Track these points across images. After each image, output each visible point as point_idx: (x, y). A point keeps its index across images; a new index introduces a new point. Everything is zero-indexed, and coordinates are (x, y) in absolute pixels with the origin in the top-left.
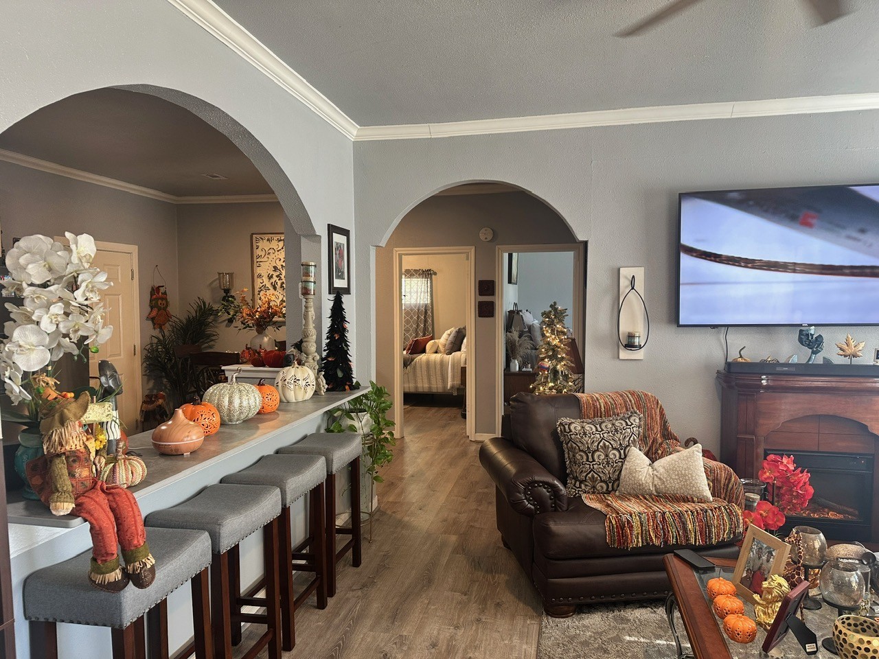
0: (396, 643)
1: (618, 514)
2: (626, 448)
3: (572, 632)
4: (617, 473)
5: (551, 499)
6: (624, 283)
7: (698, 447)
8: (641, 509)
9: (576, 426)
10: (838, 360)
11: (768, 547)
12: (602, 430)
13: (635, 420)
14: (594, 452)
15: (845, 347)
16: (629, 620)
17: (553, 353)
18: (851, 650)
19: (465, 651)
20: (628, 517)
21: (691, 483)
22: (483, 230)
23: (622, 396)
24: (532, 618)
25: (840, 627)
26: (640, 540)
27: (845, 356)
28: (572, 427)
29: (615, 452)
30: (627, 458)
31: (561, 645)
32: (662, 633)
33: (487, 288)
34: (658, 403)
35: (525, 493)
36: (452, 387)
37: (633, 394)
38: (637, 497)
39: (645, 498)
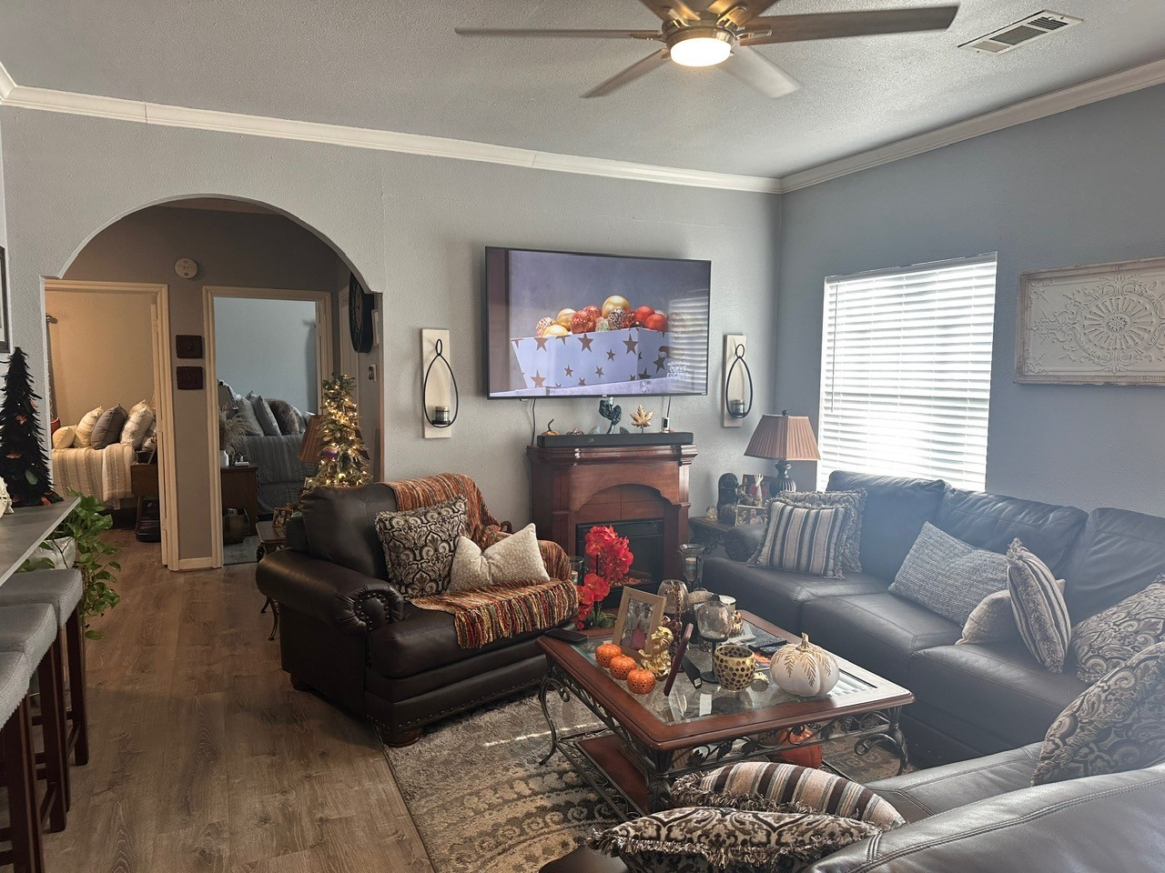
0: (209, 834)
1: (466, 610)
2: (455, 538)
3: (427, 756)
4: (447, 569)
5: (385, 610)
6: (427, 347)
7: (532, 526)
8: (486, 601)
9: (398, 521)
10: (632, 430)
11: (645, 604)
12: (429, 522)
13: (461, 506)
14: (422, 548)
15: (638, 417)
16: (481, 726)
17: (341, 434)
18: (731, 673)
19: (310, 813)
20: (477, 611)
21: (529, 565)
22: (180, 262)
23: (438, 481)
24: (373, 755)
25: (721, 657)
26: (491, 635)
27: (638, 426)
28: (394, 522)
29: (444, 544)
30: (458, 551)
31: (422, 772)
32: (518, 729)
33: (189, 346)
34: (474, 486)
35: (355, 609)
36: (112, 498)
37: (449, 477)
38: (473, 591)
39: (483, 591)
